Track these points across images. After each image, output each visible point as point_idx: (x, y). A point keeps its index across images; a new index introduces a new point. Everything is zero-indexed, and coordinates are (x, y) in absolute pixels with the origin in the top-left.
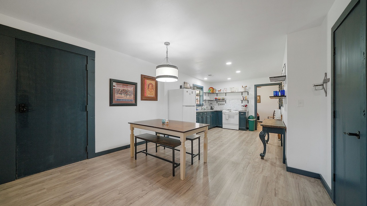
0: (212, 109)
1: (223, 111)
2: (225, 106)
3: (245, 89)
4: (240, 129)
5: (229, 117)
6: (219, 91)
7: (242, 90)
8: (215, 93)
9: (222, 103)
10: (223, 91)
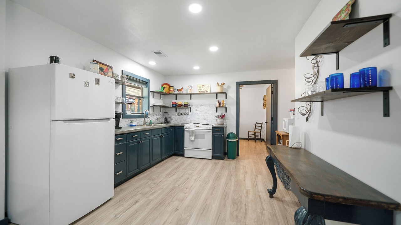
0: (166, 121)
1: (186, 126)
2: (189, 117)
3: (222, 88)
4: (214, 157)
5: (196, 136)
6: (178, 90)
7: (217, 90)
8: (173, 94)
9: (185, 111)
10: (187, 90)
